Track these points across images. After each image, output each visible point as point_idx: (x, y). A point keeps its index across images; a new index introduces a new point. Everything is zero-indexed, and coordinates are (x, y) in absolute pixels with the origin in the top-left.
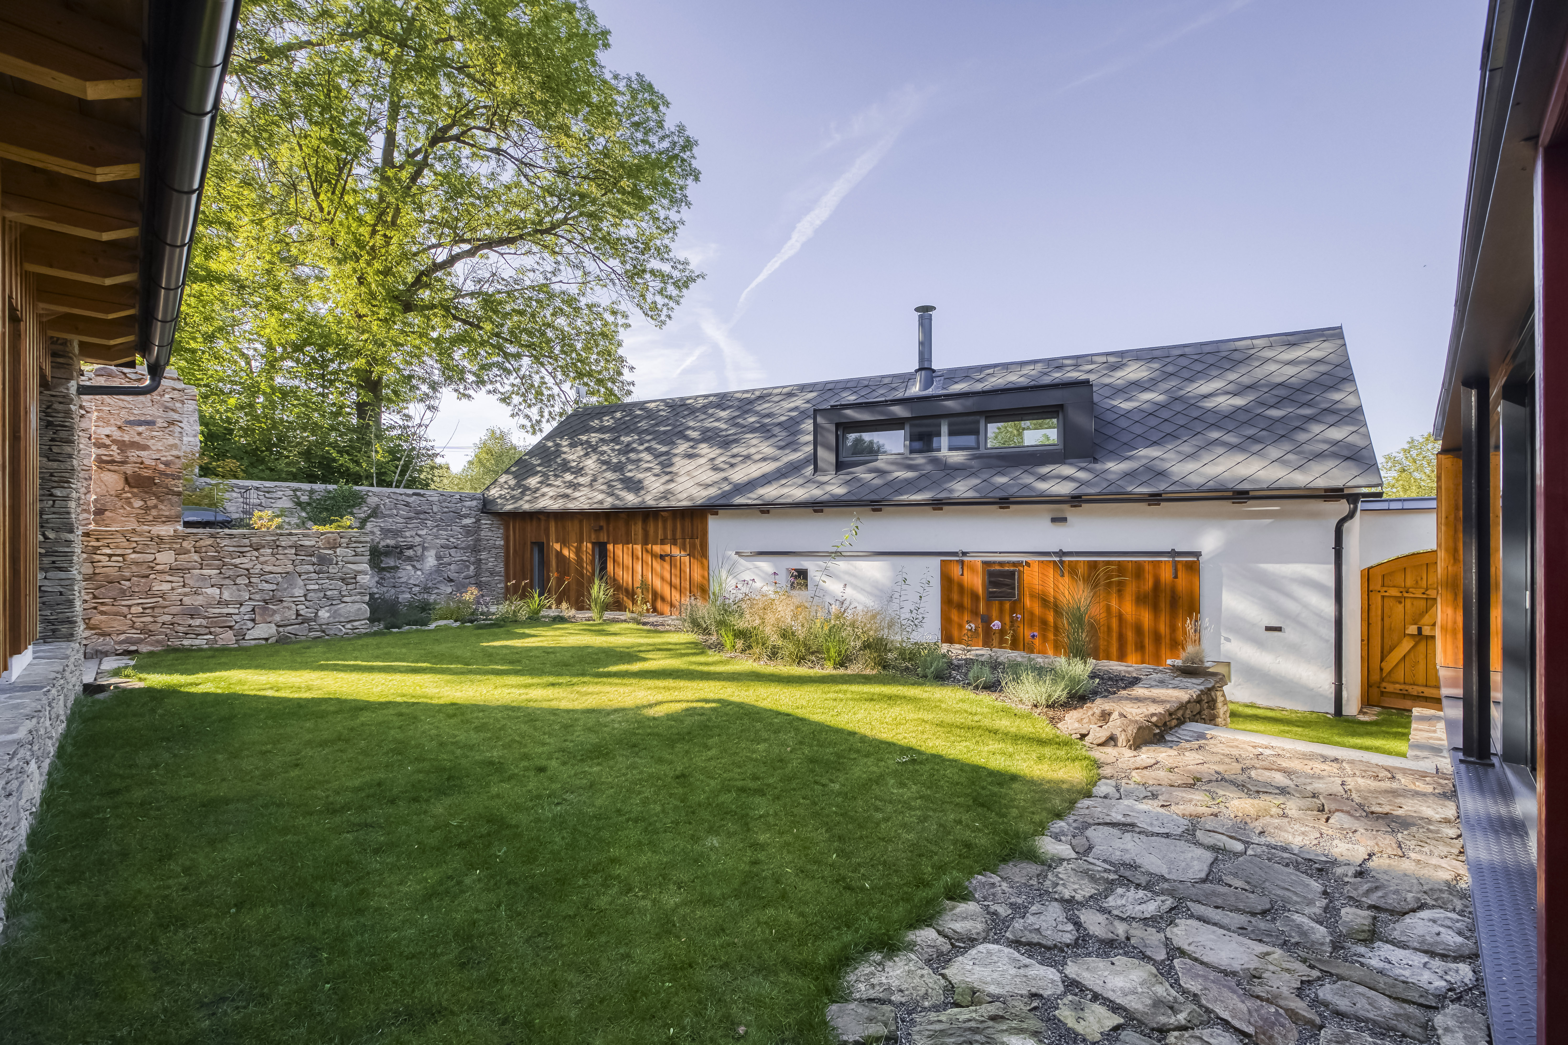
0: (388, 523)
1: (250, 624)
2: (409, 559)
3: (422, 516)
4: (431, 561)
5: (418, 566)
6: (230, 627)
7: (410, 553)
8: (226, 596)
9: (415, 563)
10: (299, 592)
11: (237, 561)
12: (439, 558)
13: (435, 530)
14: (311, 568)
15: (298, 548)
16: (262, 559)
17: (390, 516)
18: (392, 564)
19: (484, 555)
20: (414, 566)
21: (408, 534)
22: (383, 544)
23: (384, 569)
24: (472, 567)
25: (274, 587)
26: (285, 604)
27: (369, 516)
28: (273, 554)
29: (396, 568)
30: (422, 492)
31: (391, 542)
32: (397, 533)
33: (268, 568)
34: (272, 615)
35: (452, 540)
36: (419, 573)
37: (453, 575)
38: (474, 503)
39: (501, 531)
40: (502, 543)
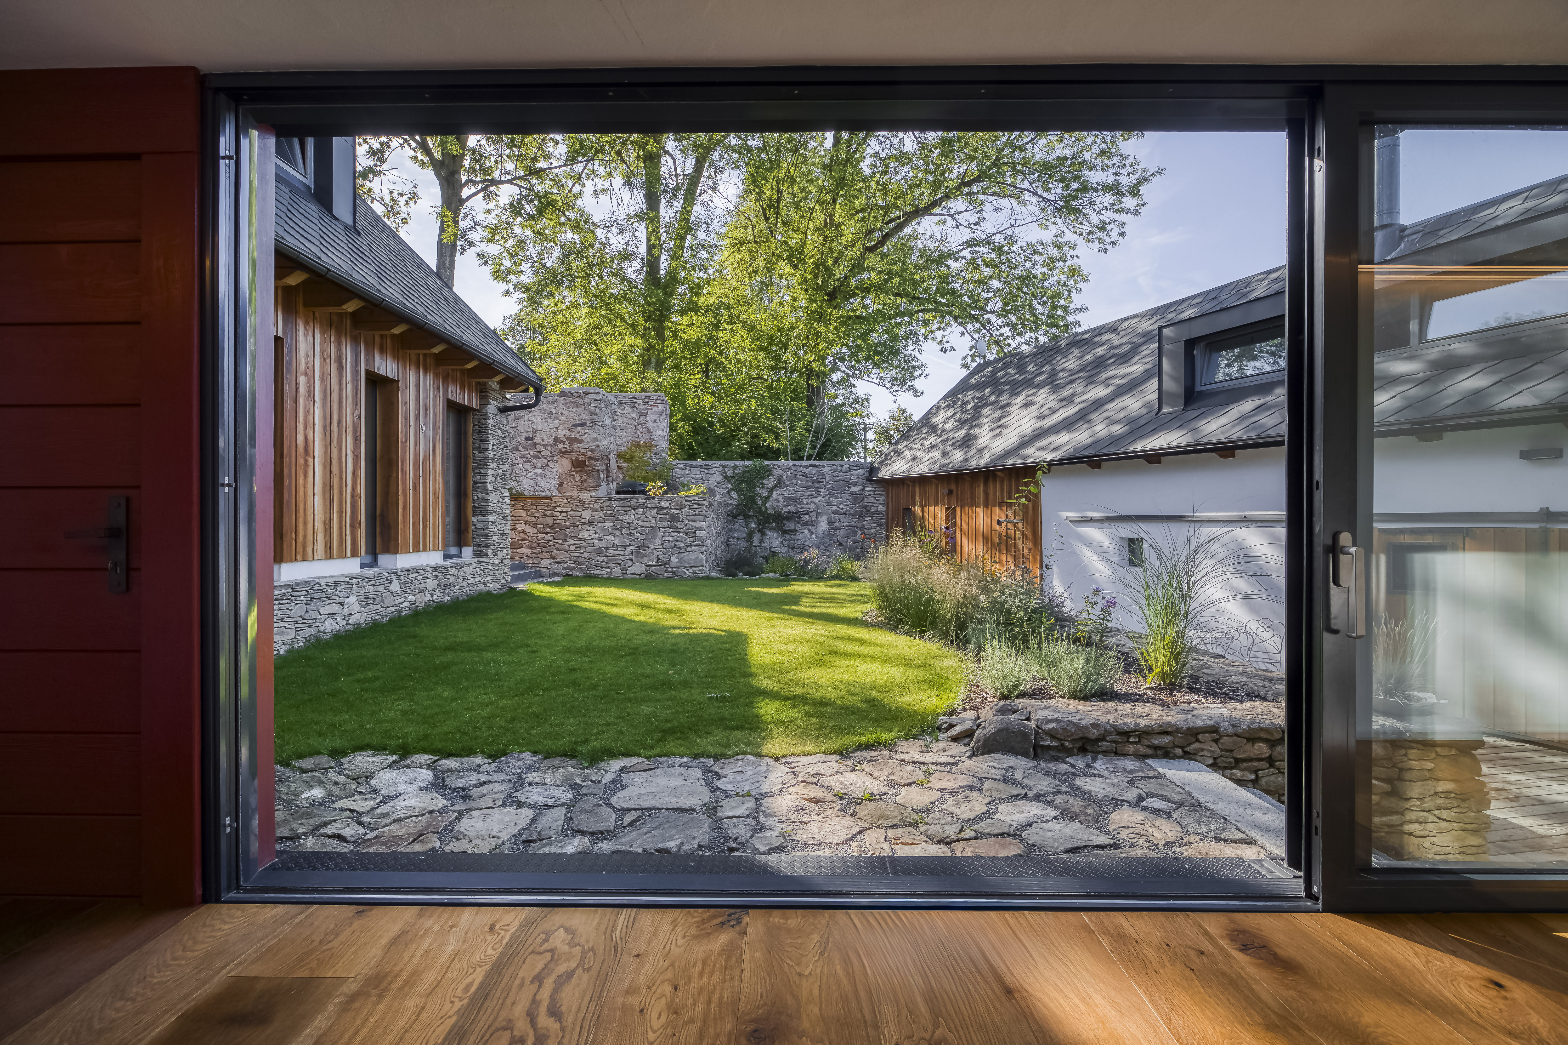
0: (790, 492)
1: (630, 563)
2: (806, 523)
3: (817, 485)
4: (823, 526)
5: (813, 530)
6: (619, 564)
7: (806, 518)
9: (810, 527)
10: (658, 542)
11: (623, 517)
12: (830, 523)
13: (827, 498)
14: (666, 524)
15: (659, 508)
16: (637, 516)
17: (791, 486)
18: (792, 528)
19: (867, 521)
20: (809, 530)
21: (805, 501)
22: (785, 510)
23: (786, 532)
24: (859, 533)
25: (644, 537)
26: (650, 550)
27: (774, 487)
28: (643, 513)
29: (795, 531)
30: (816, 463)
31: (791, 508)
32: (796, 500)
33: (640, 523)
34: (642, 558)
35: (841, 506)
36: (813, 536)
37: (843, 540)
38: (861, 472)
39: (883, 498)
40: (884, 509)
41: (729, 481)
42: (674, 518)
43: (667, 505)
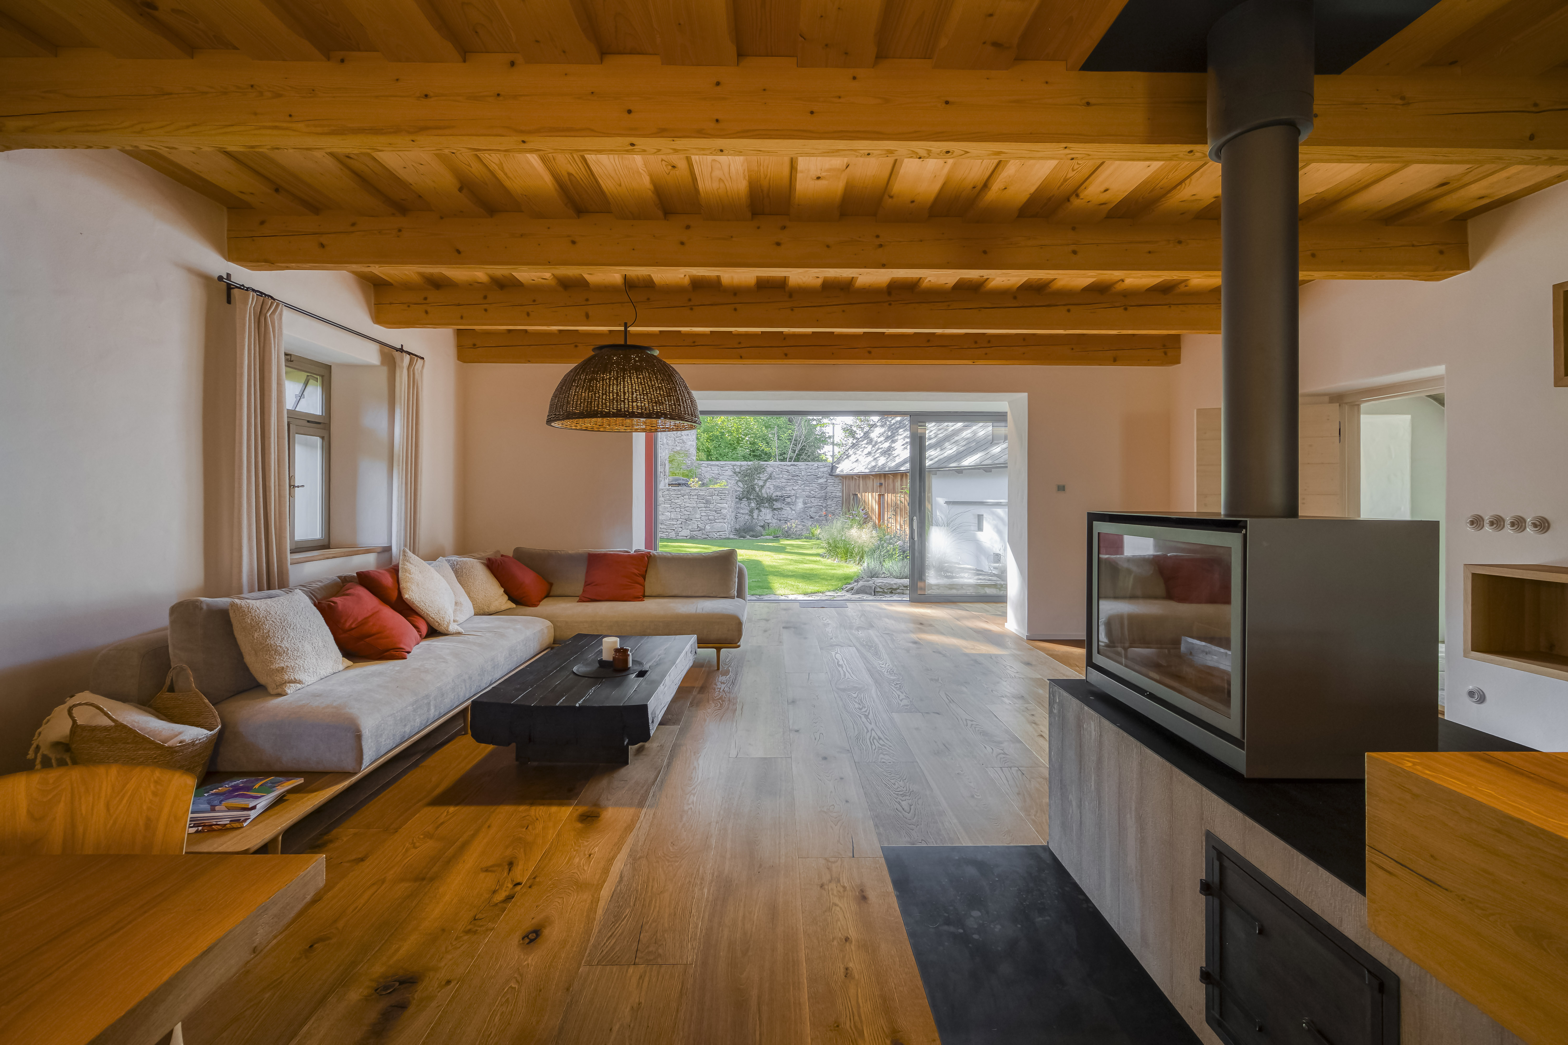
0: (777, 483)
1: (680, 529)
2: (788, 503)
3: (795, 478)
4: (800, 505)
5: (794, 508)
6: (674, 530)
7: (788, 500)
8: (672, 516)
9: (791, 506)
10: (698, 516)
11: (676, 501)
12: (805, 503)
13: (803, 486)
14: (703, 505)
15: (698, 495)
16: (685, 500)
17: (779, 478)
18: (779, 507)
19: (829, 502)
20: (790, 508)
21: (788, 489)
22: (775, 494)
23: (775, 509)
24: (824, 510)
25: (689, 513)
26: (693, 521)
27: (767, 479)
28: (689, 499)
29: (781, 509)
30: (796, 463)
31: (779, 494)
32: (782, 488)
33: (687, 505)
34: (688, 526)
35: (812, 492)
36: (794, 512)
37: (813, 515)
38: (826, 469)
39: (840, 487)
40: (840, 494)
41: (737, 475)
42: (708, 502)
43: (703, 494)
